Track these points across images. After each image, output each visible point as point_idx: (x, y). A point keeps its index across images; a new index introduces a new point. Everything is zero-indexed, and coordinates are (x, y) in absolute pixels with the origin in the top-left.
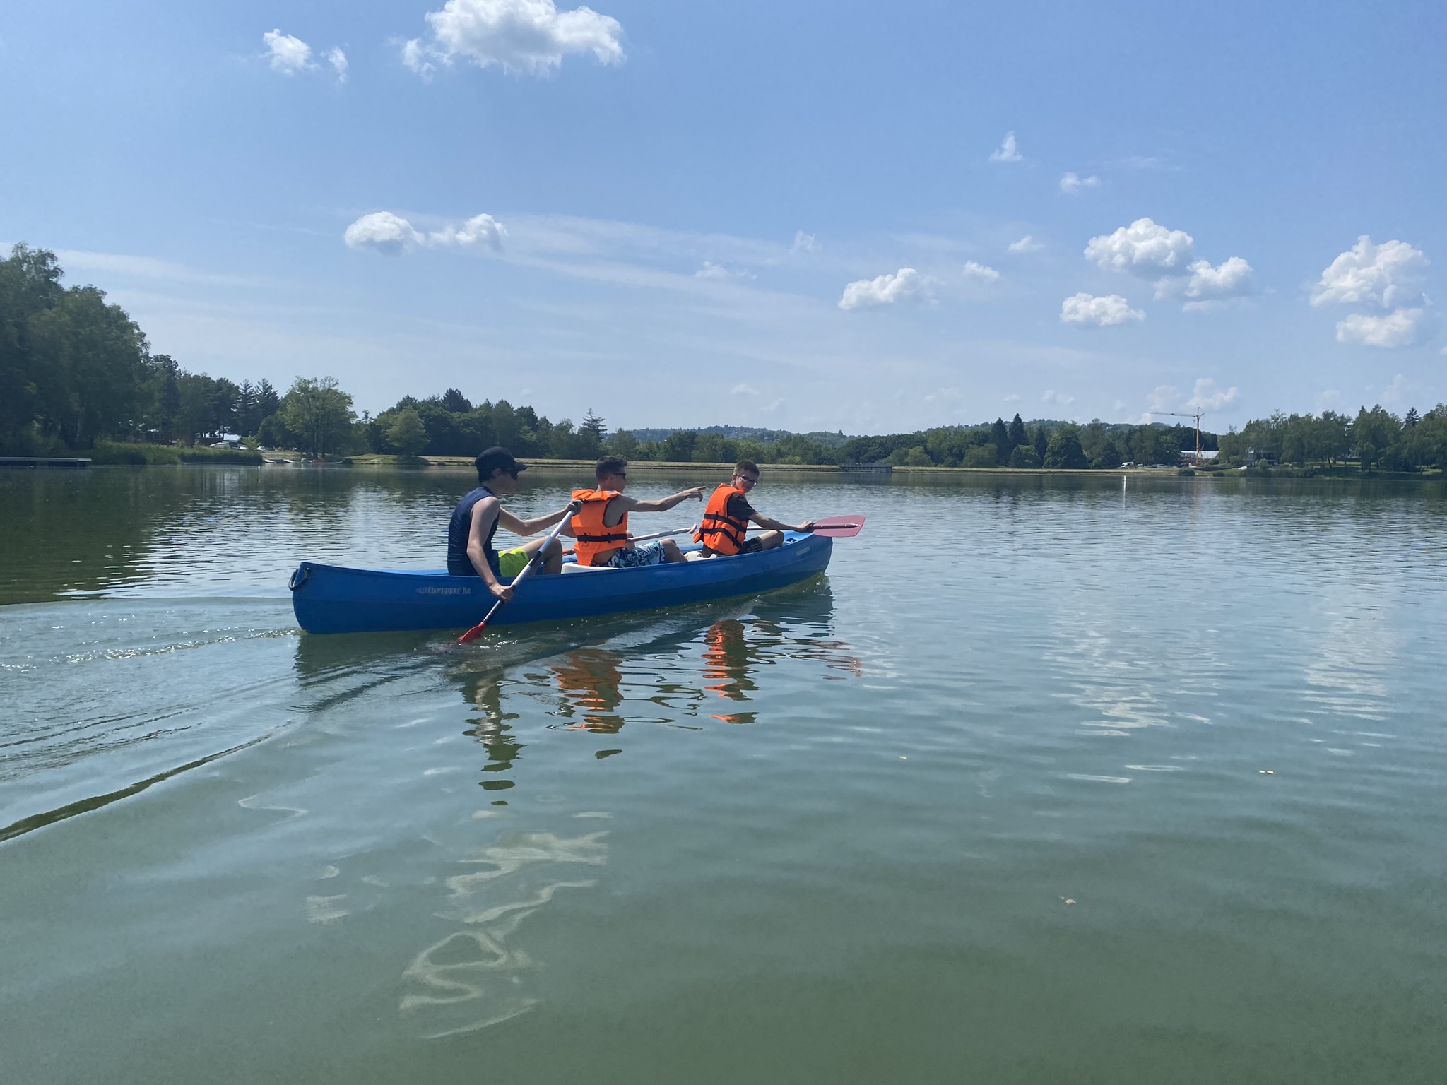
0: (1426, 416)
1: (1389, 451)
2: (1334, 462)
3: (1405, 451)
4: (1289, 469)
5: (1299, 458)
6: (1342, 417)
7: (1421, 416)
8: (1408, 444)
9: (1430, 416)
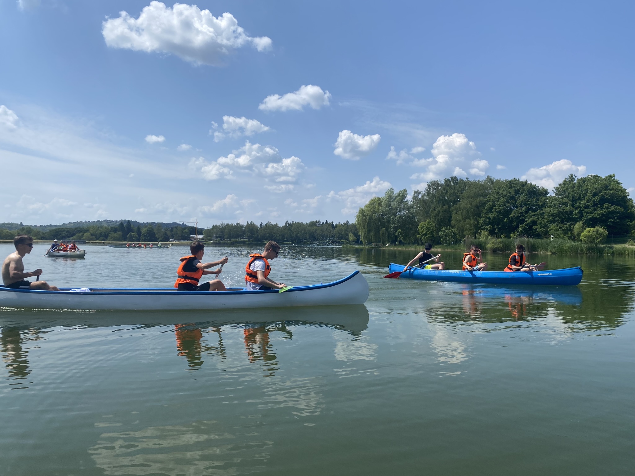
1: (255, 236)
2: (240, 239)
3: (260, 236)
4: (227, 242)
5: (230, 238)
7: (264, 225)
8: (260, 234)
9: (266, 225)
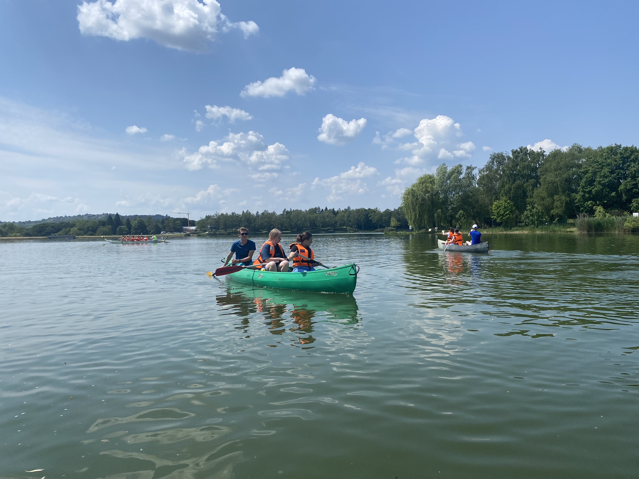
0: (261, 214)
3: (257, 225)
4: (222, 232)
5: (226, 227)
6: (238, 214)
9: (263, 214)
